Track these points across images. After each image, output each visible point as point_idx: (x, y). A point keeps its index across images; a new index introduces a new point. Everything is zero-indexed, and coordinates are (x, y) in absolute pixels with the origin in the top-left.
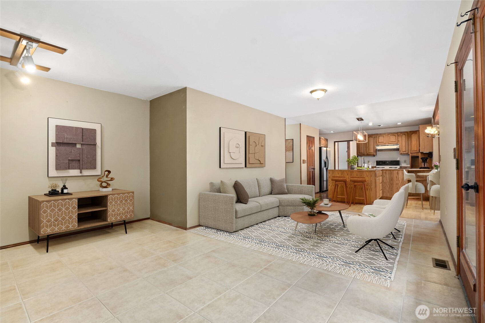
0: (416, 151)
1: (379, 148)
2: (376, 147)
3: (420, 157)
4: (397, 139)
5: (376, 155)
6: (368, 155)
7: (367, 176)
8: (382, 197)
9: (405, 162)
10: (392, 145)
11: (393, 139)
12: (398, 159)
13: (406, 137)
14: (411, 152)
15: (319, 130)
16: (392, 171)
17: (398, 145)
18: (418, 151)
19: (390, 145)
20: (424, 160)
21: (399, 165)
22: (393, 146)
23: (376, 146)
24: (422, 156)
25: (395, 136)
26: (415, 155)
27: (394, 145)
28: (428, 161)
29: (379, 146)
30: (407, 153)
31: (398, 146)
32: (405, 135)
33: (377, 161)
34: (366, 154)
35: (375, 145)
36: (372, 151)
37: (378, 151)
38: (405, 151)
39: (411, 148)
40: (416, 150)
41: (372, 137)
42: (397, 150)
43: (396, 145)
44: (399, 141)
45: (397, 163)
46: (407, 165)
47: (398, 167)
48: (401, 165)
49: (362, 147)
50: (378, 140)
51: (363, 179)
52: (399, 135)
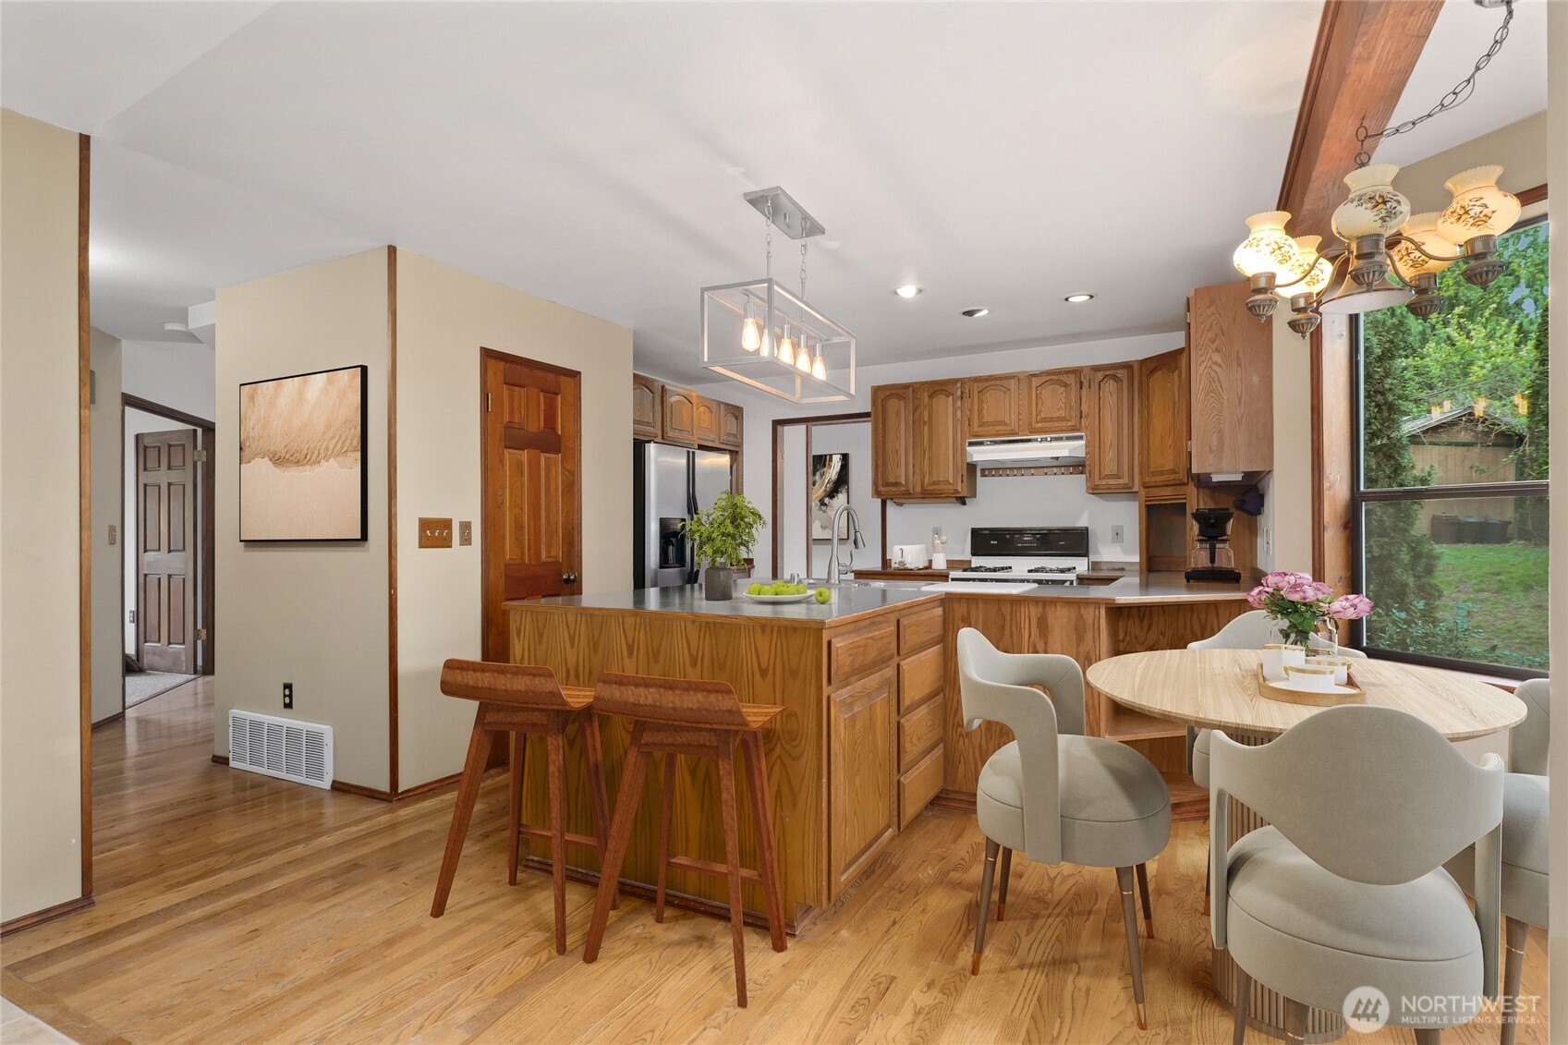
0: (1174, 472)
1: (979, 455)
2: (969, 449)
3: (1192, 506)
4: (1073, 404)
5: (974, 495)
6: (930, 495)
7: (764, 673)
8: (943, 790)
9: (1118, 535)
10: (1049, 437)
11: (1054, 403)
12: (1081, 523)
13: (1120, 391)
14: (1147, 479)
15: (635, 334)
16: (1006, 609)
17: (1081, 438)
18: (1182, 476)
19: (1039, 437)
20: (1212, 528)
21: (1086, 555)
22: (1054, 444)
23: (971, 444)
24: (1205, 503)
25: (1066, 385)
26: (1167, 494)
27: (1060, 439)
28: (1229, 532)
29: (981, 443)
30: (1126, 486)
31: (1082, 442)
32: (1115, 378)
33: (976, 533)
34: (919, 489)
35: (963, 439)
36: (949, 474)
37: (983, 475)
38: (1117, 476)
39: (1148, 461)
40: (1169, 466)
41: (948, 394)
42: (1077, 466)
43: (1069, 438)
44: (1087, 416)
45: (1073, 541)
46: (1126, 552)
47: (1081, 565)
48: (1097, 552)
49: (897, 451)
50: (980, 411)
51: (712, 698)
52: (1086, 384)
